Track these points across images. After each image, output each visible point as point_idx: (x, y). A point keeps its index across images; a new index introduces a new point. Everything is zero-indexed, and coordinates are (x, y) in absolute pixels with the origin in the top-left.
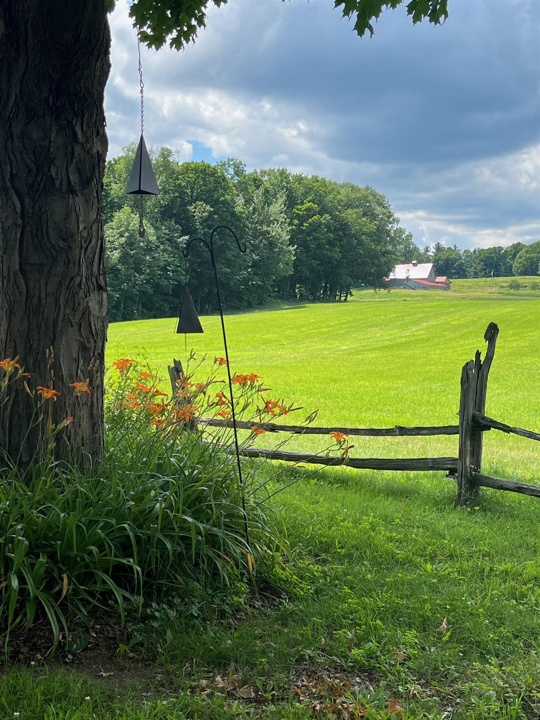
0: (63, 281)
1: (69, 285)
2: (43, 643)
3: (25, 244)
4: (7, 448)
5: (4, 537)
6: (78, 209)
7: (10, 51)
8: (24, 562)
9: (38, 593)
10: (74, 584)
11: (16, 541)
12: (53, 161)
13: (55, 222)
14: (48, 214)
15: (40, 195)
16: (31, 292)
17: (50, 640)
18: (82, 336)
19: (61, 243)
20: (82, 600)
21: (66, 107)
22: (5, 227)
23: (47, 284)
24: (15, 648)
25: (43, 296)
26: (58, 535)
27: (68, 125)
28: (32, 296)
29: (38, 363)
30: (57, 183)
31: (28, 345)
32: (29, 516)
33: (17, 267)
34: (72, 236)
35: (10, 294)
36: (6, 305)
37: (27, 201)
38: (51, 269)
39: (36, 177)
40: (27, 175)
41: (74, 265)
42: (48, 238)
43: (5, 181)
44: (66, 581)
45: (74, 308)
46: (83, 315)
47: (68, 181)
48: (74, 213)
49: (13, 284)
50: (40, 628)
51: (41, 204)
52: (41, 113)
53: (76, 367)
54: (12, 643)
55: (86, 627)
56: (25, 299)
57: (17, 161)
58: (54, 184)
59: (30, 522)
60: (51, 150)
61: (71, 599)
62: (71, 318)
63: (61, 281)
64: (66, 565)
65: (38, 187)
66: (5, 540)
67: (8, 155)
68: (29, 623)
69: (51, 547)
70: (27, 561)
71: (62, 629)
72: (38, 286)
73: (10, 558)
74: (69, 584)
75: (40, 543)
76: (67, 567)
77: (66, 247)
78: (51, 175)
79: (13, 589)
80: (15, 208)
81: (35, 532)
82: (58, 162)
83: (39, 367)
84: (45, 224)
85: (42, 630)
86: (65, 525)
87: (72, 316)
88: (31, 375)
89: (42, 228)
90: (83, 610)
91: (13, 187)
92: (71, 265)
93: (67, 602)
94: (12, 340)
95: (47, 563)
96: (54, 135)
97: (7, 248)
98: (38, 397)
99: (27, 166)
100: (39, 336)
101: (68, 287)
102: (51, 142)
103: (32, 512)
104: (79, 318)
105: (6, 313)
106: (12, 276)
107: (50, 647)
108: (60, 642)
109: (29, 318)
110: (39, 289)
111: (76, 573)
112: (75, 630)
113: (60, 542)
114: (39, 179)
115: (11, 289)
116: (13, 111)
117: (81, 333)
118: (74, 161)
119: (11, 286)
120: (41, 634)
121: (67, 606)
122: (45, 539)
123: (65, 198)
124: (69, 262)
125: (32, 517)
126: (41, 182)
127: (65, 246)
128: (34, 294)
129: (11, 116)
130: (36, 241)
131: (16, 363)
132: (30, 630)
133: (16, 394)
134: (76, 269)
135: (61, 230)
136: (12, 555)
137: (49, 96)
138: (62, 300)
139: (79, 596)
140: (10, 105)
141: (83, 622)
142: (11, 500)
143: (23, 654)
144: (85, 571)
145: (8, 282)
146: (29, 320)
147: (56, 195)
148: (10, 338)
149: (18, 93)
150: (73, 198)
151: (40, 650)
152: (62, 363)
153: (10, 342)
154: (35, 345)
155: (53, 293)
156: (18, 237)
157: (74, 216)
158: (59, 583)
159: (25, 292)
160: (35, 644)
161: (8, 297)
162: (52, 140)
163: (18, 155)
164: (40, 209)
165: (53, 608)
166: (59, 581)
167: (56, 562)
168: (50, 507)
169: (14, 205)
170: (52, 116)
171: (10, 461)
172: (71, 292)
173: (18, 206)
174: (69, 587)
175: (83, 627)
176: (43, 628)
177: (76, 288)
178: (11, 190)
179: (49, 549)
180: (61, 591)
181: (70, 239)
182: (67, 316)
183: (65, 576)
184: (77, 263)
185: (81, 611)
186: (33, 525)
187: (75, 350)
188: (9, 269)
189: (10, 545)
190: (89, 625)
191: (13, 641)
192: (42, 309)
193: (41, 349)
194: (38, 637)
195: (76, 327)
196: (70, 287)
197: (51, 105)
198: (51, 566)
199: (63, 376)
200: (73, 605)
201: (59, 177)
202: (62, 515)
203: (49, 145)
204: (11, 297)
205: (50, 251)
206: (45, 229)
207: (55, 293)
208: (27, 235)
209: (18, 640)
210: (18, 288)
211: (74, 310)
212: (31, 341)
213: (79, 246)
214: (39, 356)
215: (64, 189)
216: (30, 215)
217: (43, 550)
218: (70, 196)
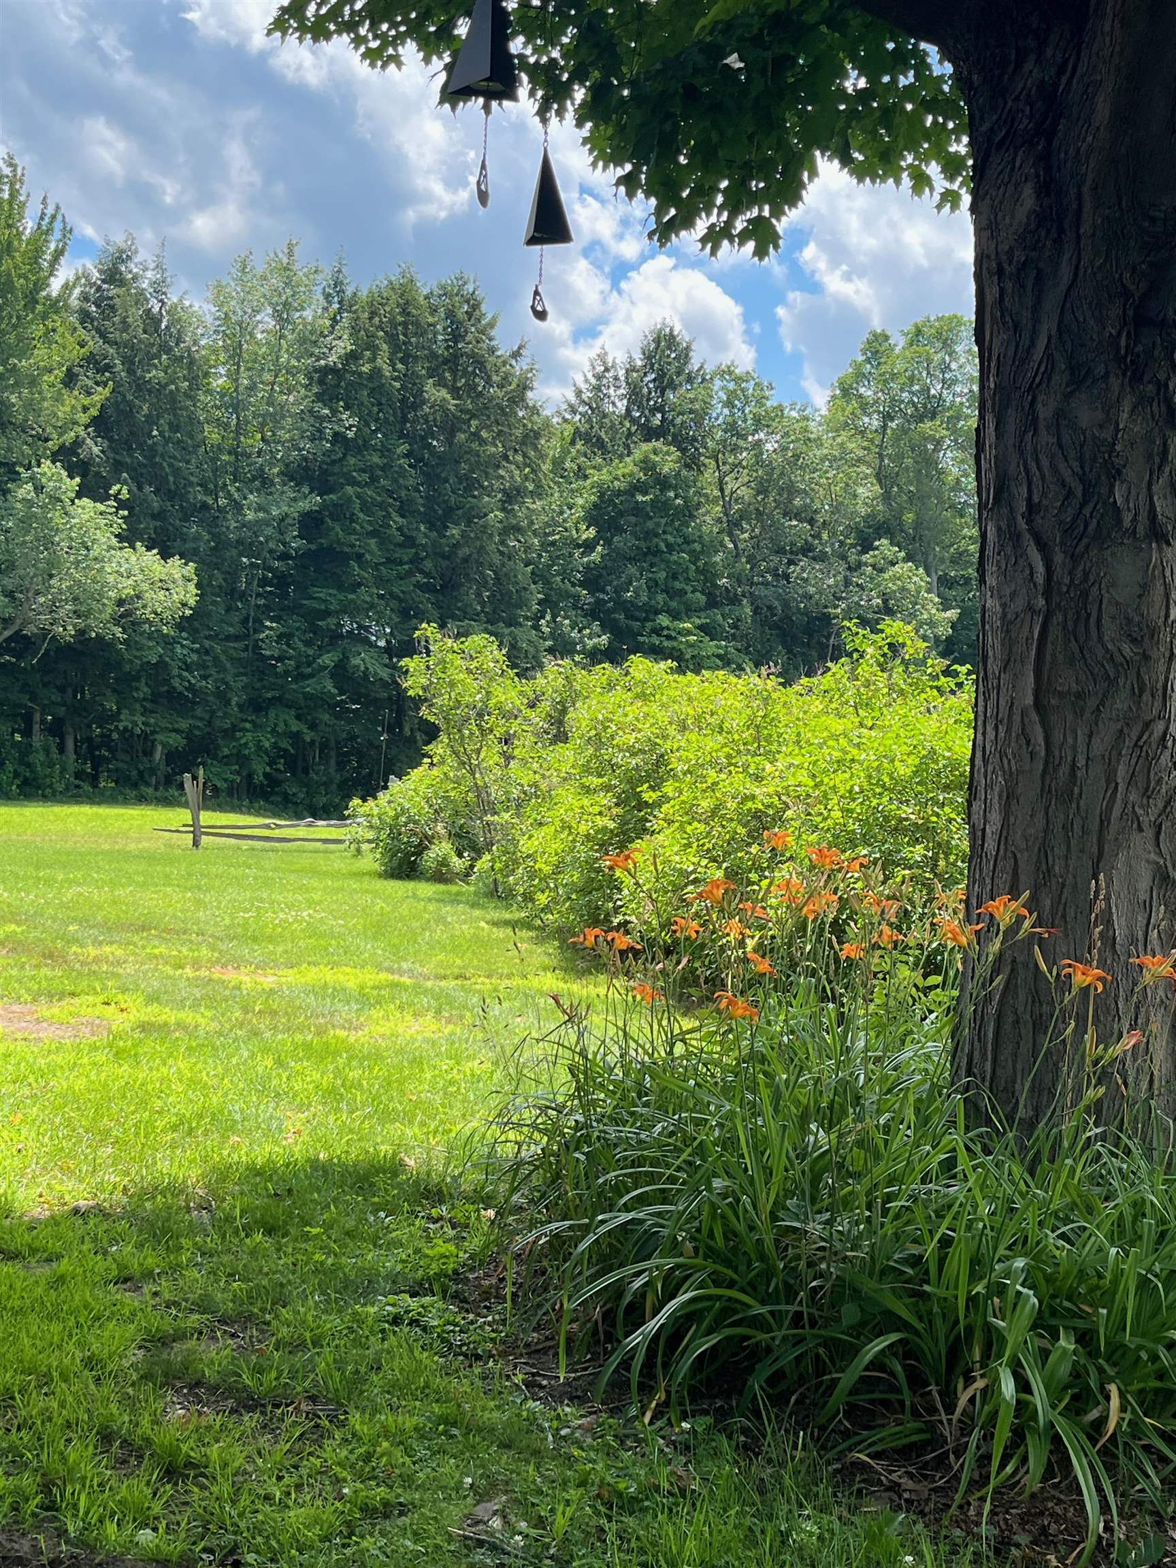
0: (1126, 730)
1: (1140, 738)
2: (1061, 1532)
3: (1049, 648)
4: (987, 1084)
5: (985, 1281)
6: (1168, 574)
7: (1044, 246)
8: (1026, 1342)
9: (1055, 1416)
10: (1134, 1411)
11: (1011, 1294)
12: (1119, 472)
13: (1117, 603)
14: (1103, 586)
15: (1087, 546)
16: (1057, 753)
17: (1079, 1527)
18: (1161, 854)
19: (1127, 649)
20: (1147, 1449)
21: (1156, 353)
22: (1009, 616)
23: (1090, 736)
24: (1002, 1531)
25: (1081, 762)
26: (1099, 1293)
27: (1158, 394)
28: (1057, 762)
29: (1061, 907)
30: (1127, 519)
31: (1044, 866)
32: (1038, 1243)
33: (1029, 700)
34: (1153, 632)
35: (1010, 756)
36: (1000, 779)
37: (1059, 558)
38: (1102, 703)
39: (1081, 509)
40: (1063, 504)
41: (1153, 696)
42: (1100, 638)
43: (1014, 518)
44: (1115, 1402)
45: (1147, 789)
46: (1165, 807)
47: (1149, 512)
48: (1159, 583)
49: (1018, 736)
50: (1054, 1497)
51: (1089, 564)
52: (1100, 370)
53: (1145, 922)
54: (996, 1518)
55: (1157, 1514)
56: (1041, 767)
57: (1043, 477)
58: (1119, 521)
59: (1038, 1256)
60: (1118, 448)
61: (1126, 1444)
62: (1139, 811)
63: (1121, 731)
64: (1115, 1365)
65: (1086, 527)
66: (987, 1287)
67: (1025, 465)
68: (1032, 1480)
69: (1081, 1317)
70: (1034, 1343)
71: (1105, 1508)
72: (1070, 741)
73: (996, 1329)
74: (1123, 1409)
75: (1060, 1305)
76: (1116, 1370)
77: (1137, 658)
78: (1115, 501)
79: (1004, 1399)
80: (1032, 574)
81: (1049, 1279)
82: (1130, 473)
83: (1064, 916)
84: (1096, 606)
85: (1060, 1502)
86: (1118, 1275)
87: (1141, 806)
88: (1049, 933)
89: (1089, 615)
90: (1151, 1472)
91: (1031, 530)
92: (1146, 697)
93: (1117, 1448)
94: (1009, 854)
95: (1075, 1352)
96: (1125, 415)
97: (1009, 660)
98: (1064, 983)
99: (1064, 486)
100: (1069, 849)
101: (1136, 745)
102: (1117, 430)
103: (1046, 1235)
104: (1157, 811)
105: (1000, 796)
106: (1017, 718)
107: (1078, 1543)
108: (1100, 1538)
109: (1047, 808)
110: (1074, 747)
111: (1136, 1386)
112: (1133, 1515)
113: (1105, 1311)
114: (1087, 511)
115: (1013, 744)
116: (1042, 369)
117: (1158, 845)
118: (1167, 469)
119: (1014, 740)
120: (1058, 1510)
121: (1118, 1458)
122: (1069, 1299)
123: (1141, 549)
124: (1142, 691)
125: (1046, 1246)
126: (1091, 517)
127: (1136, 654)
128: (1061, 758)
129: (1037, 380)
130: (1073, 643)
131: (1023, 906)
132: (1033, 1496)
133: (1012, 970)
134: (1156, 704)
135: (1129, 620)
136: (1001, 1323)
137: (1119, 334)
138: (1122, 772)
139: (1140, 1439)
140: (1035, 358)
141: (1152, 1502)
142: (1000, 1202)
143: (1018, 1546)
144: (1158, 1384)
145: (1008, 731)
146: (1047, 814)
147: (1122, 543)
148: (1006, 849)
149: (1053, 332)
150: (1160, 550)
151: (1056, 1547)
152: (1114, 910)
153: (1005, 857)
154: (1057, 868)
155: (1103, 756)
156: (1036, 637)
157: (1160, 589)
158: (1099, 1403)
159: (1043, 754)
160: (1044, 1530)
161: (1005, 762)
162: (1121, 426)
163: (1045, 462)
164: (1086, 575)
165: (1086, 1455)
166: (1100, 1398)
167: (1093, 1354)
168: (1085, 1228)
169: (1031, 569)
170: (1124, 375)
171: (997, 1114)
172: (1143, 754)
173: (1040, 569)
174: (1123, 1415)
175: (1152, 1513)
176: (1062, 1497)
177: (1154, 746)
178: (1028, 536)
179: (1079, 1323)
180: (1102, 1421)
181: (1146, 639)
182: (1130, 806)
183: (1113, 1389)
184: (1160, 692)
185: (1148, 1476)
186: (1045, 1263)
187: (1144, 884)
188: (1012, 703)
189: (996, 1300)
190: (1166, 1511)
191: (997, 1514)
192: (1076, 790)
193: (1070, 876)
194: (1051, 1515)
195: (1149, 833)
196: (1141, 743)
197: (1122, 352)
198: (1082, 1361)
199: (1114, 938)
200: (1131, 1459)
201: (1131, 505)
202: (1113, 1251)
203: (1115, 438)
204: (1013, 762)
205: (1103, 666)
206: (1093, 620)
207: (1107, 757)
208: (1055, 631)
209: (1007, 1513)
210: (1028, 743)
211: (1147, 793)
212: (1050, 858)
213: (1167, 655)
214: (1065, 890)
215: (1141, 530)
216: (1065, 589)
217: (1067, 1323)
218: (1154, 545)
